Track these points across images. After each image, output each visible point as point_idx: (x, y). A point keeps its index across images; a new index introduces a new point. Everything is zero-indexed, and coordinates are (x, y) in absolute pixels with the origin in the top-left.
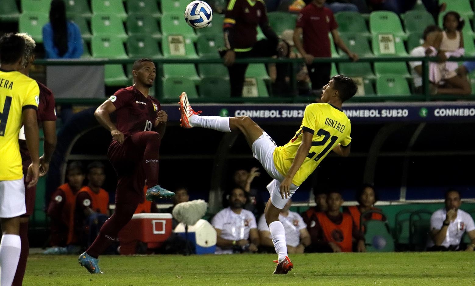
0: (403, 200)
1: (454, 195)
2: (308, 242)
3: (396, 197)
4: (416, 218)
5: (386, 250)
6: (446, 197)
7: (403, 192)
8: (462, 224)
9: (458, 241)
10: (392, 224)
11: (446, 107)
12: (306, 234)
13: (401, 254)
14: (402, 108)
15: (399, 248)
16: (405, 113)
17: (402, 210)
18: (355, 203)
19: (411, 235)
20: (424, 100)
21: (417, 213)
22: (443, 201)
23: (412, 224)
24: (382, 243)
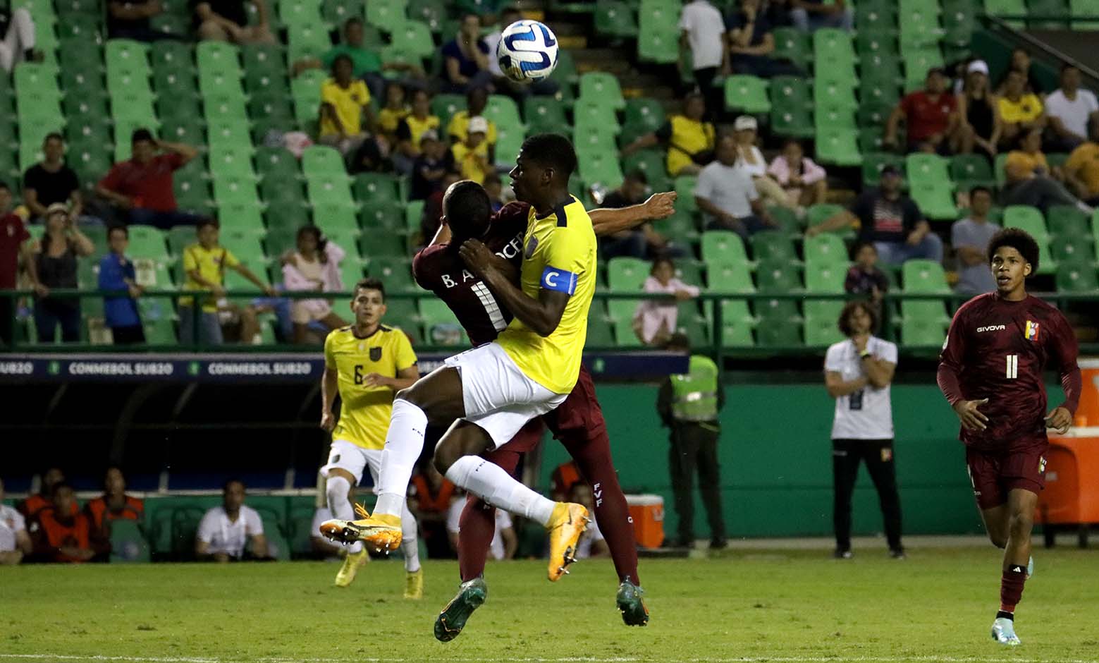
0: (163, 491)
1: (235, 487)
2: (29, 549)
3: (154, 486)
4: (181, 516)
5: (139, 560)
6: (225, 487)
7: (164, 479)
8: (248, 528)
9: (240, 549)
10: (148, 525)
11: (225, 362)
12: (24, 537)
13: (157, 566)
14: (164, 362)
15: (157, 557)
16: (168, 369)
17: (162, 504)
18: (97, 495)
19: (174, 540)
20: (195, 351)
21: (183, 509)
22: (220, 492)
23: (176, 524)
24: (133, 550)
